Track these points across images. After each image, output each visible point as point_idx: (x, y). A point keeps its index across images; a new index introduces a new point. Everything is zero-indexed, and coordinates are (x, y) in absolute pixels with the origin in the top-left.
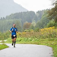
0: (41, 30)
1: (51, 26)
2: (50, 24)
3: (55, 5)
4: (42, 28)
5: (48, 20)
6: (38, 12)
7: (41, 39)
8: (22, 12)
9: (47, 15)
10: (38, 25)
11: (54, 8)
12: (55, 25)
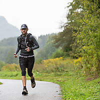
0: (45, 61)
1: (58, 56)
2: (57, 54)
4: (45, 59)
5: (54, 48)
6: (41, 37)
7: (44, 74)
9: (52, 41)
10: (40, 55)
12: (63, 55)
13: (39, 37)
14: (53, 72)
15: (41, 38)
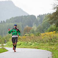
0: (42, 34)
1: (52, 30)
2: (51, 29)
3: (56, 9)
5: (49, 24)
8: (22, 16)
9: (48, 19)
10: (39, 29)
11: (55, 12)
12: (56, 30)
13: (38, 16)
14: (48, 42)
15: (40, 17)
